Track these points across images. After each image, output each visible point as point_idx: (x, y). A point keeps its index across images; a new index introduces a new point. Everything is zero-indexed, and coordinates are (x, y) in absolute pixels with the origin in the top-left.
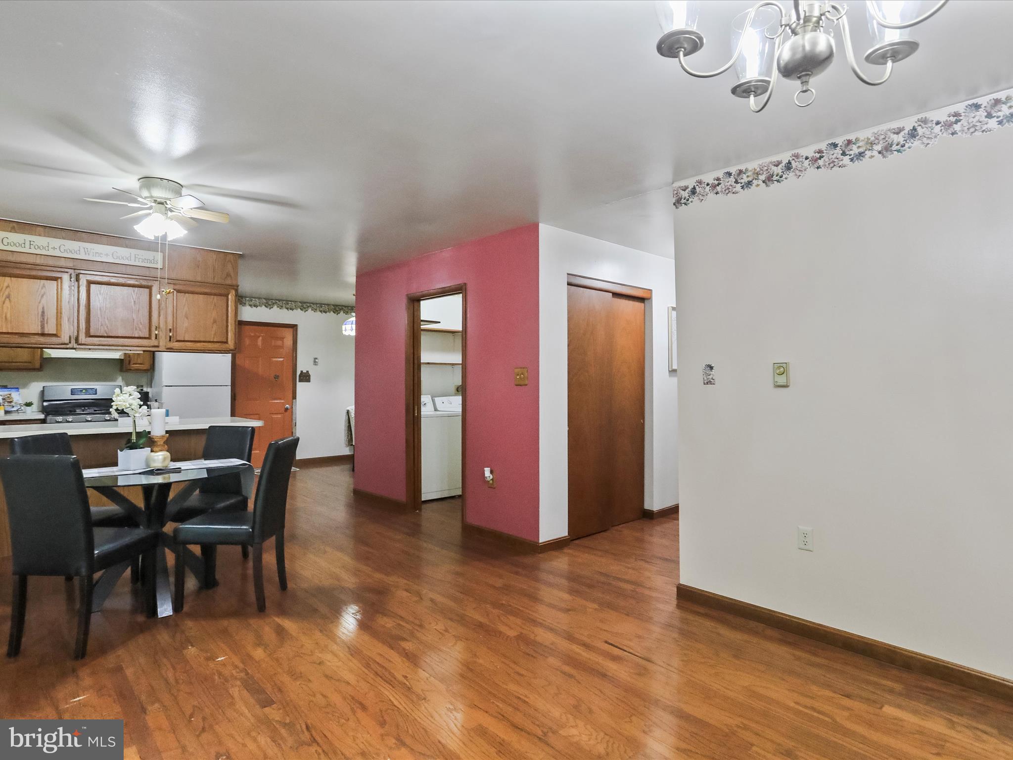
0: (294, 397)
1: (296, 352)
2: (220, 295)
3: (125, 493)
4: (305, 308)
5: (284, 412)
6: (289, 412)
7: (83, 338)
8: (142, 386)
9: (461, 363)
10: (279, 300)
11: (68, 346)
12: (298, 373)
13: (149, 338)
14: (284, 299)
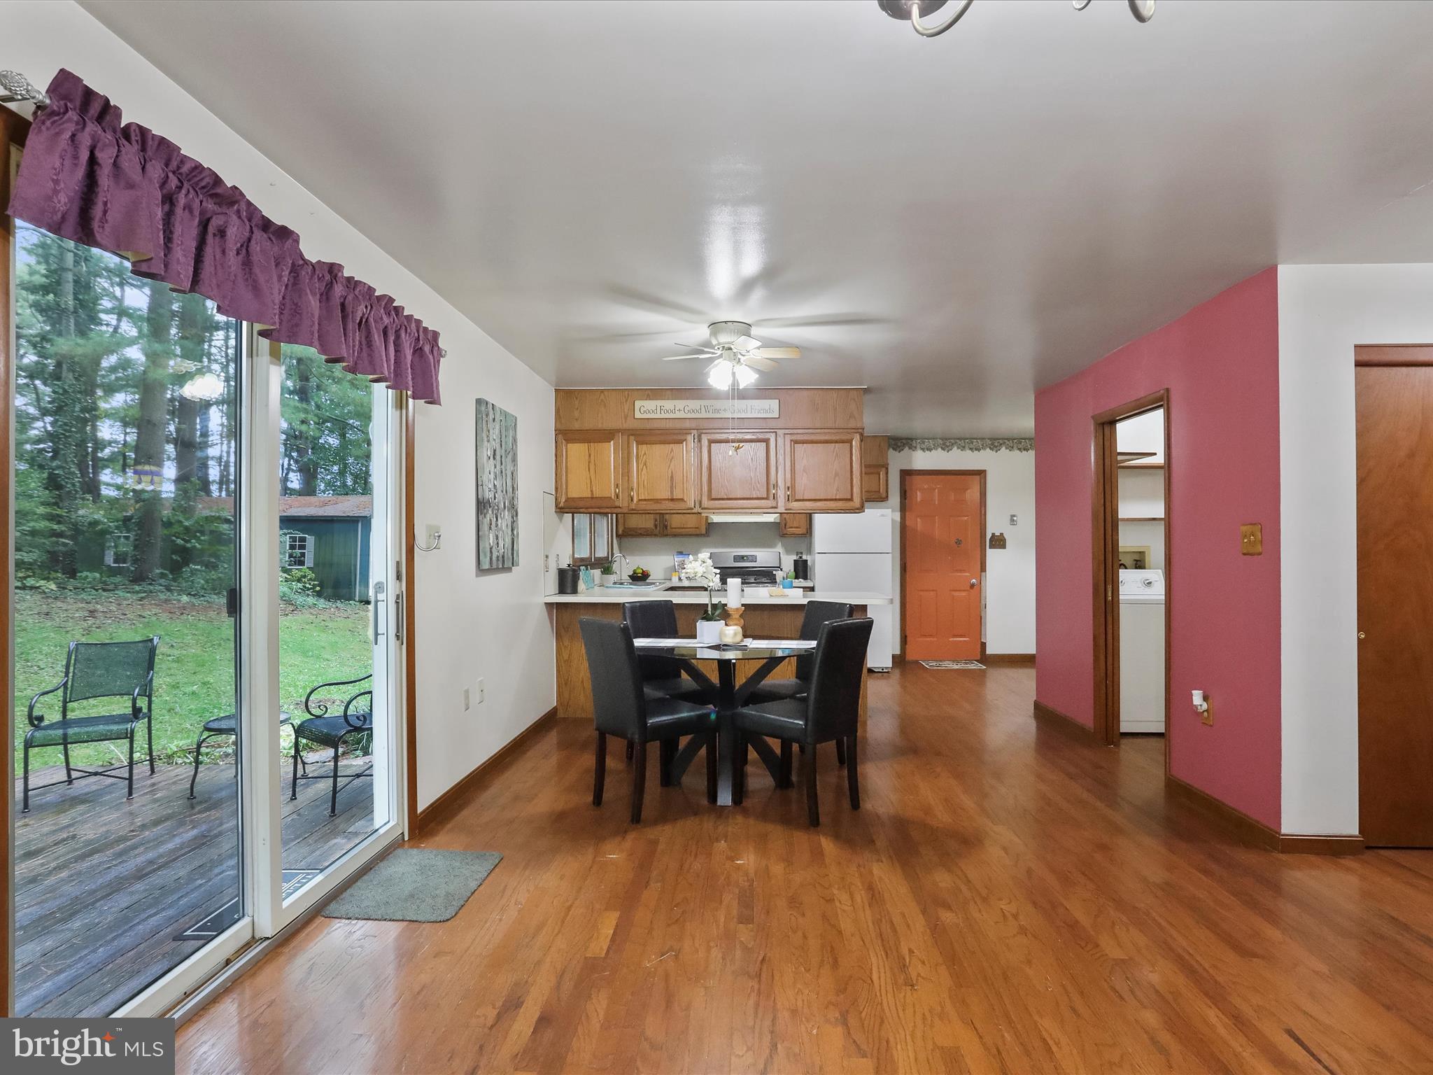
0: (983, 569)
1: (985, 507)
2: (843, 442)
3: (700, 667)
4: (996, 447)
5: (968, 588)
6: (976, 590)
7: (706, 503)
8: (802, 553)
9: (1163, 516)
10: (960, 439)
11: (693, 511)
12: (989, 536)
13: (767, 498)
14: (968, 436)
